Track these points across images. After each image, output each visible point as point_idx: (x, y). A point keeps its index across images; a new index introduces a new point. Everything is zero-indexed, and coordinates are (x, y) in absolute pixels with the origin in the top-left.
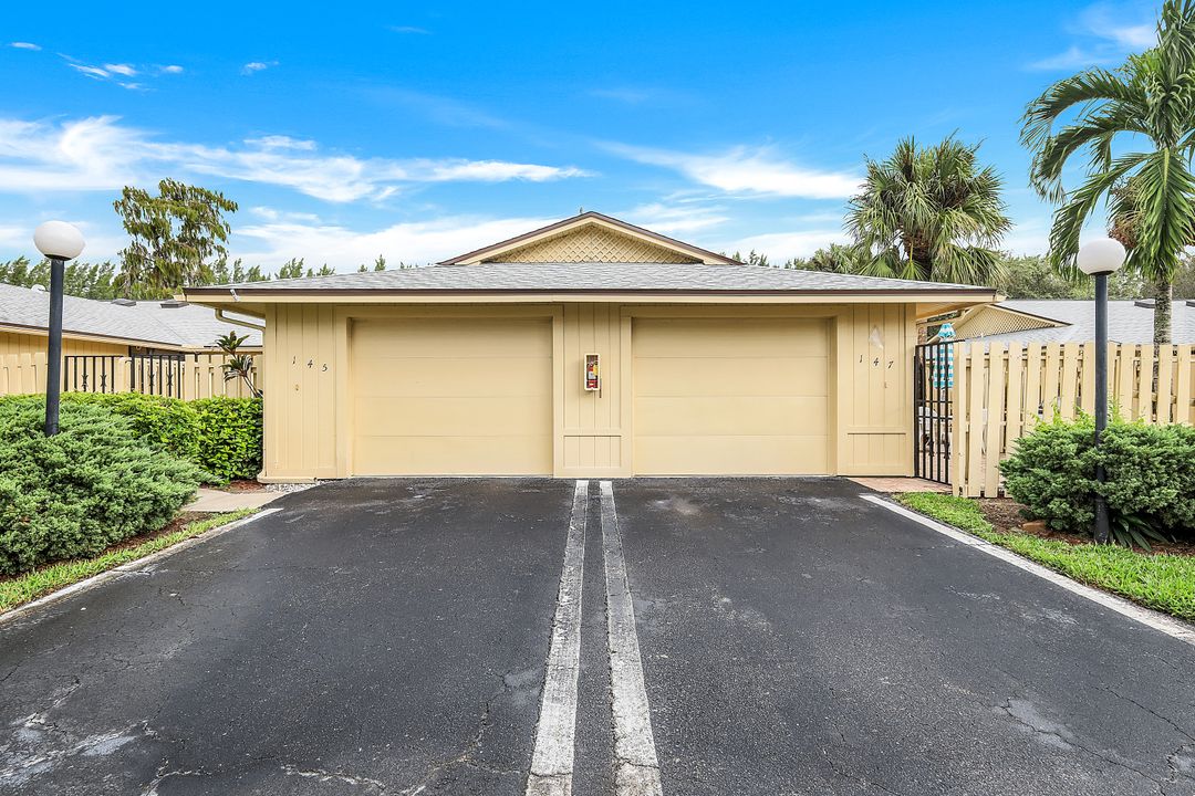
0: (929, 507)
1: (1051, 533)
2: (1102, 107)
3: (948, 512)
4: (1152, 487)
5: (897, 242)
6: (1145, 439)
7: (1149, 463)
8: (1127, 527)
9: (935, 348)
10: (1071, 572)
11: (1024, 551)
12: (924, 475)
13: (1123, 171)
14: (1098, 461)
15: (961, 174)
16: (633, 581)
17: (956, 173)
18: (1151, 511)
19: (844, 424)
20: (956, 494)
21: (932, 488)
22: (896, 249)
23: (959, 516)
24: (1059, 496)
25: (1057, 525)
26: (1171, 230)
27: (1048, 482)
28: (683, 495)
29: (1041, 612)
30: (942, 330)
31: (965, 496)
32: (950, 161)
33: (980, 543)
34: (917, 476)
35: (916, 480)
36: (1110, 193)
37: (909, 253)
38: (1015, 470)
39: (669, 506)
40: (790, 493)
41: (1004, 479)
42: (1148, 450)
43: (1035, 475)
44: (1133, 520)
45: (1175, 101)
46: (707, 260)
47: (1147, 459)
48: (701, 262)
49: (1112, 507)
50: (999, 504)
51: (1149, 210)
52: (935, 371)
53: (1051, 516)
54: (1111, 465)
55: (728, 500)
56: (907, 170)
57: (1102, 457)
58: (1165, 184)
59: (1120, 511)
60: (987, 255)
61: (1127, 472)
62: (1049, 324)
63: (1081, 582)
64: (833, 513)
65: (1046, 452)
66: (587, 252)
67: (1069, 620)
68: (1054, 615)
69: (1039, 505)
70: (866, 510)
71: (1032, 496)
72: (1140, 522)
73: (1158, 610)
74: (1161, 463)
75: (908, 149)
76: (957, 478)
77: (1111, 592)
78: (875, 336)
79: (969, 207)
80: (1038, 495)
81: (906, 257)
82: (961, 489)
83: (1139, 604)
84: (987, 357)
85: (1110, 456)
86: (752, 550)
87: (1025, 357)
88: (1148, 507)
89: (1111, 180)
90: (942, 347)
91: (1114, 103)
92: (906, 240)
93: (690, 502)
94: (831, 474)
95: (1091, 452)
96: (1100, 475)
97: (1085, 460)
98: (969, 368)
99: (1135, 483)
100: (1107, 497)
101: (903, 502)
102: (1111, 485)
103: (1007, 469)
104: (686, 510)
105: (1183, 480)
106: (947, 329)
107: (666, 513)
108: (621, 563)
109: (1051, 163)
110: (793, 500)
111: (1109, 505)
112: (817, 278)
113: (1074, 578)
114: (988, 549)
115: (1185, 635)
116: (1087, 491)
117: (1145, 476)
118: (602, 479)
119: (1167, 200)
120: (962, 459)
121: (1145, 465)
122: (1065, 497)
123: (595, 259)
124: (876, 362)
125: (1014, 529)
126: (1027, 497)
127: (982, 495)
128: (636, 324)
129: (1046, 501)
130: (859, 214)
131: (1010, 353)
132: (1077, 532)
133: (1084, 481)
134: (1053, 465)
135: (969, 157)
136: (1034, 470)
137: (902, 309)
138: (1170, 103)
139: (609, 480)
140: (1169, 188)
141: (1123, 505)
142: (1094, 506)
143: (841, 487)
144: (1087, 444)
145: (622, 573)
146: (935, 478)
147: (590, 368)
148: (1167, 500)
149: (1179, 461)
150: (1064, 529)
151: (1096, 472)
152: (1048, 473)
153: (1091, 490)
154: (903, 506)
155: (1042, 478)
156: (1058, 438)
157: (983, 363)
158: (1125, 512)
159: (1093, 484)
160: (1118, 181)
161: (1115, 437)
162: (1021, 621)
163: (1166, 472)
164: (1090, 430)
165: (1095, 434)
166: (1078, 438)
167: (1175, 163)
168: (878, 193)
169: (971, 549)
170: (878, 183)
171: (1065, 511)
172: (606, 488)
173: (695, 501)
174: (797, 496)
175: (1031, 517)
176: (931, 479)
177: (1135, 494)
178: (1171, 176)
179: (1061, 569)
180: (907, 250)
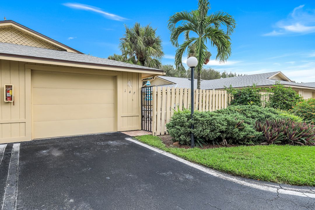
0: (147, 141)
1: (180, 145)
2: (187, 23)
3: (153, 142)
4: (204, 130)
5: (134, 55)
6: (202, 116)
7: (203, 123)
8: (198, 142)
9: (145, 88)
10: (188, 159)
11: (175, 153)
12: (144, 129)
13: (191, 42)
14: (192, 123)
15: (152, 37)
16: (20, 201)
17: (151, 36)
18: (204, 136)
19: (120, 113)
20: (154, 135)
21: (147, 134)
22: (134, 57)
23: (156, 143)
24: (183, 134)
25: (182, 143)
26: (201, 59)
27: (179, 130)
28: (56, 146)
29: (184, 176)
30: (147, 83)
31: (156, 135)
32: (149, 32)
33: (163, 152)
34: (142, 129)
35: (142, 131)
36: (188, 47)
37: (138, 58)
38: (170, 127)
39: (48, 152)
40: (101, 140)
41: (168, 130)
42: (203, 119)
43: (176, 128)
44: (200, 139)
45: (203, 24)
46: (68, 50)
47: (203, 122)
48: (66, 51)
49: (195, 136)
50: (165, 137)
51: (197, 52)
52: (147, 96)
53: (180, 140)
54: (195, 124)
55: (76, 147)
56: (138, 32)
57: (193, 122)
58: (200, 46)
59: (197, 137)
60: (158, 62)
61: (199, 126)
62: (171, 83)
63: (191, 162)
64: (117, 147)
65: (179, 121)
66: (9, 39)
67: (191, 177)
68: (187, 176)
69: (177, 137)
70: (128, 144)
71: (176, 135)
72: (201, 140)
73: (210, 168)
74: (206, 123)
75: (138, 26)
76: (154, 130)
77: (199, 164)
78: (129, 84)
79: (154, 47)
80: (177, 134)
81: (137, 60)
82: (155, 133)
83: (205, 166)
84: (162, 91)
85: (195, 121)
86: (85, 169)
87: (171, 92)
88: (203, 136)
89: (188, 44)
90: (147, 88)
91: (189, 22)
92: (137, 54)
93: (59, 150)
94: (115, 131)
95: (190, 120)
96: (192, 127)
97: (189, 123)
98: (157, 95)
99: (201, 129)
100: (194, 133)
101: (139, 139)
102: (195, 130)
103: (168, 126)
104: (56, 153)
105: (210, 127)
106: (148, 83)
107: (46, 157)
108: (15, 190)
109: (175, 36)
110: (102, 143)
111: (194, 136)
112: (111, 62)
113: (189, 161)
114: (165, 154)
115: (218, 175)
116: (189, 132)
117: (202, 126)
118: (15, 143)
119: (200, 51)
120: (155, 123)
121: (203, 124)
122: (184, 134)
123: (13, 42)
124: (130, 92)
125: (171, 145)
126: (174, 135)
127: (160, 134)
128: (33, 72)
129: (179, 136)
130: (123, 44)
131: (167, 90)
132: (186, 144)
133: (189, 129)
134: (181, 125)
135: (154, 32)
136: (176, 127)
137: (138, 74)
138: (202, 24)
139: (19, 143)
140: (201, 48)
141: (197, 135)
142: (191, 136)
143: (119, 136)
144: (189, 118)
145: (14, 197)
146: (147, 130)
147: (7, 91)
148: (207, 133)
149: (210, 122)
150: (183, 144)
151: (192, 126)
152: (180, 127)
153: (190, 132)
154: (139, 141)
155: (178, 129)
156: (182, 116)
157: (161, 93)
158: (198, 137)
159: (191, 130)
160: (190, 44)
161: (196, 116)
162: (179, 181)
163: (207, 125)
164: (190, 114)
165: (191, 115)
166: (187, 116)
167: (202, 41)
168: (129, 38)
169: (161, 155)
170: (129, 35)
171: (184, 138)
172: (16, 147)
173: (61, 149)
174: (104, 141)
175: (175, 141)
176: (146, 130)
177: (201, 132)
178: (201, 45)
179: (185, 158)
180: (137, 58)
